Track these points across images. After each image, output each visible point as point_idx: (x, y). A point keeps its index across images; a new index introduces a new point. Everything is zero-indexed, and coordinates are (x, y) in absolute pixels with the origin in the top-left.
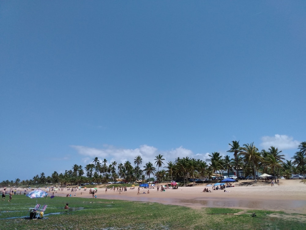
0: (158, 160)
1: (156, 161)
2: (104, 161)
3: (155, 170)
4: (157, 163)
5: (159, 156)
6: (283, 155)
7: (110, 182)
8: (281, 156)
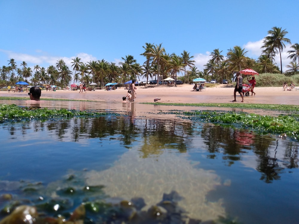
0: (75, 63)
1: (74, 64)
2: (23, 63)
3: (72, 74)
4: (74, 66)
5: (77, 59)
6: (194, 61)
7: (30, 86)
8: (191, 61)
